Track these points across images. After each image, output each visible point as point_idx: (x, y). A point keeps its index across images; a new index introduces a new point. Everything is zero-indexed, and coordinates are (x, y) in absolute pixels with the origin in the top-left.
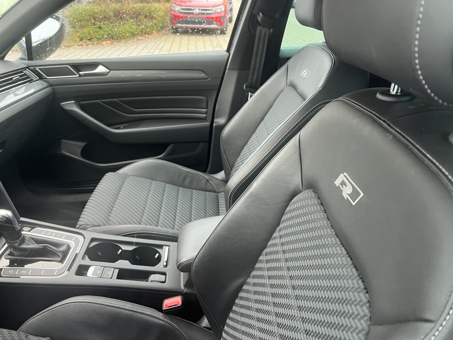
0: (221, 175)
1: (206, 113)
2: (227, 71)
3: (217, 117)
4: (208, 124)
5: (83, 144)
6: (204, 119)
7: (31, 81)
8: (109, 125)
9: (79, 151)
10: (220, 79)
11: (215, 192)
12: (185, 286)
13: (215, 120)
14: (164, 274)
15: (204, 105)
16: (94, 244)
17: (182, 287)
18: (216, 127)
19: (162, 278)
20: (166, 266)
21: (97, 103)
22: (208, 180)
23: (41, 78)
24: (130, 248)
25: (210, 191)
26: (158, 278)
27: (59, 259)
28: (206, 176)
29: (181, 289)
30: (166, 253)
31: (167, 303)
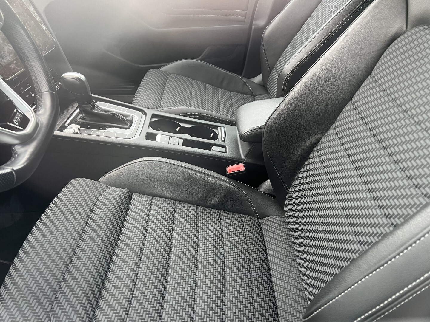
0: (258, 79)
1: (246, 15)
3: (257, 19)
4: (247, 25)
6: (243, 21)
9: (118, 51)
11: (252, 95)
12: (245, 157)
13: (254, 23)
14: (223, 147)
16: (154, 120)
17: (243, 157)
18: (255, 29)
19: (223, 150)
20: (224, 141)
22: (245, 83)
24: (189, 126)
25: (246, 94)
26: (219, 149)
27: (127, 127)
28: (244, 80)
29: (241, 158)
30: (222, 131)
31: (231, 169)
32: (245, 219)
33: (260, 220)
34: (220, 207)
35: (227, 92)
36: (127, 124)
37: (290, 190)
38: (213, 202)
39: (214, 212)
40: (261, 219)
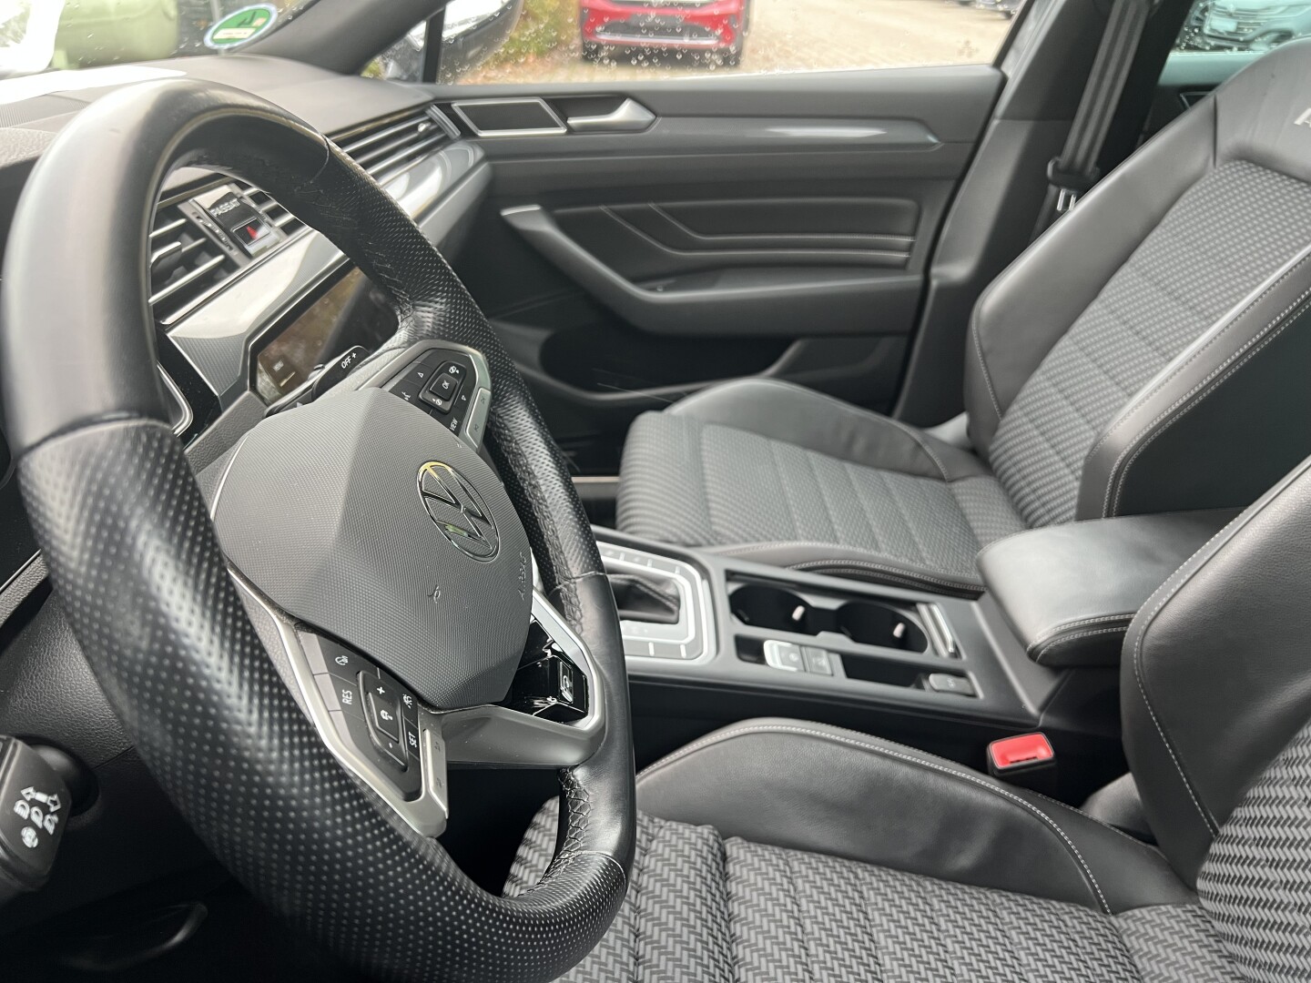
0: (954, 429)
1: (909, 248)
2: (995, 123)
3: (942, 261)
4: (915, 279)
5: (541, 335)
6: (901, 267)
7: (446, 141)
8: (635, 280)
9: (534, 353)
10: (969, 147)
11: (941, 478)
12: (1042, 709)
13: (935, 270)
14: (959, 674)
15: (907, 224)
16: (733, 587)
17: (1032, 709)
18: (943, 290)
19: (961, 684)
20: (956, 654)
21: (601, 213)
22: (918, 446)
23: (467, 133)
24: (833, 604)
25: (924, 475)
26: (951, 682)
27: (673, 618)
28: (914, 433)
29: (1027, 715)
30: (937, 618)
31: (1002, 753)
32: (1073, 918)
33: (1113, 919)
34: (986, 876)
35: (870, 474)
36: (669, 610)
37: (1227, 830)
38: (965, 860)
39: (971, 895)
40: (1115, 913)
